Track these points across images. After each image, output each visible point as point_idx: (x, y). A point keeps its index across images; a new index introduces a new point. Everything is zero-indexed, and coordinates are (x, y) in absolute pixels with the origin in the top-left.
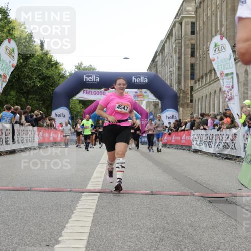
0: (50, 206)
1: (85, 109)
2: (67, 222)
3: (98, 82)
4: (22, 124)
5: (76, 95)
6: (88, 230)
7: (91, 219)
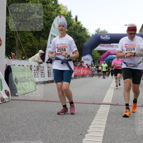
0: (82, 112)
1: (101, 56)
2: (92, 121)
3: (109, 40)
5: (96, 47)
6: (104, 127)
7: (106, 120)
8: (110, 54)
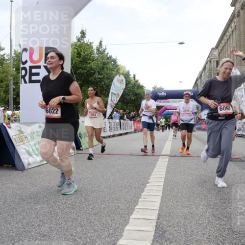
2: (152, 172)
4: (125, 120)
6: (164, 176)
7: (165, 170)
8: (166, 109)
